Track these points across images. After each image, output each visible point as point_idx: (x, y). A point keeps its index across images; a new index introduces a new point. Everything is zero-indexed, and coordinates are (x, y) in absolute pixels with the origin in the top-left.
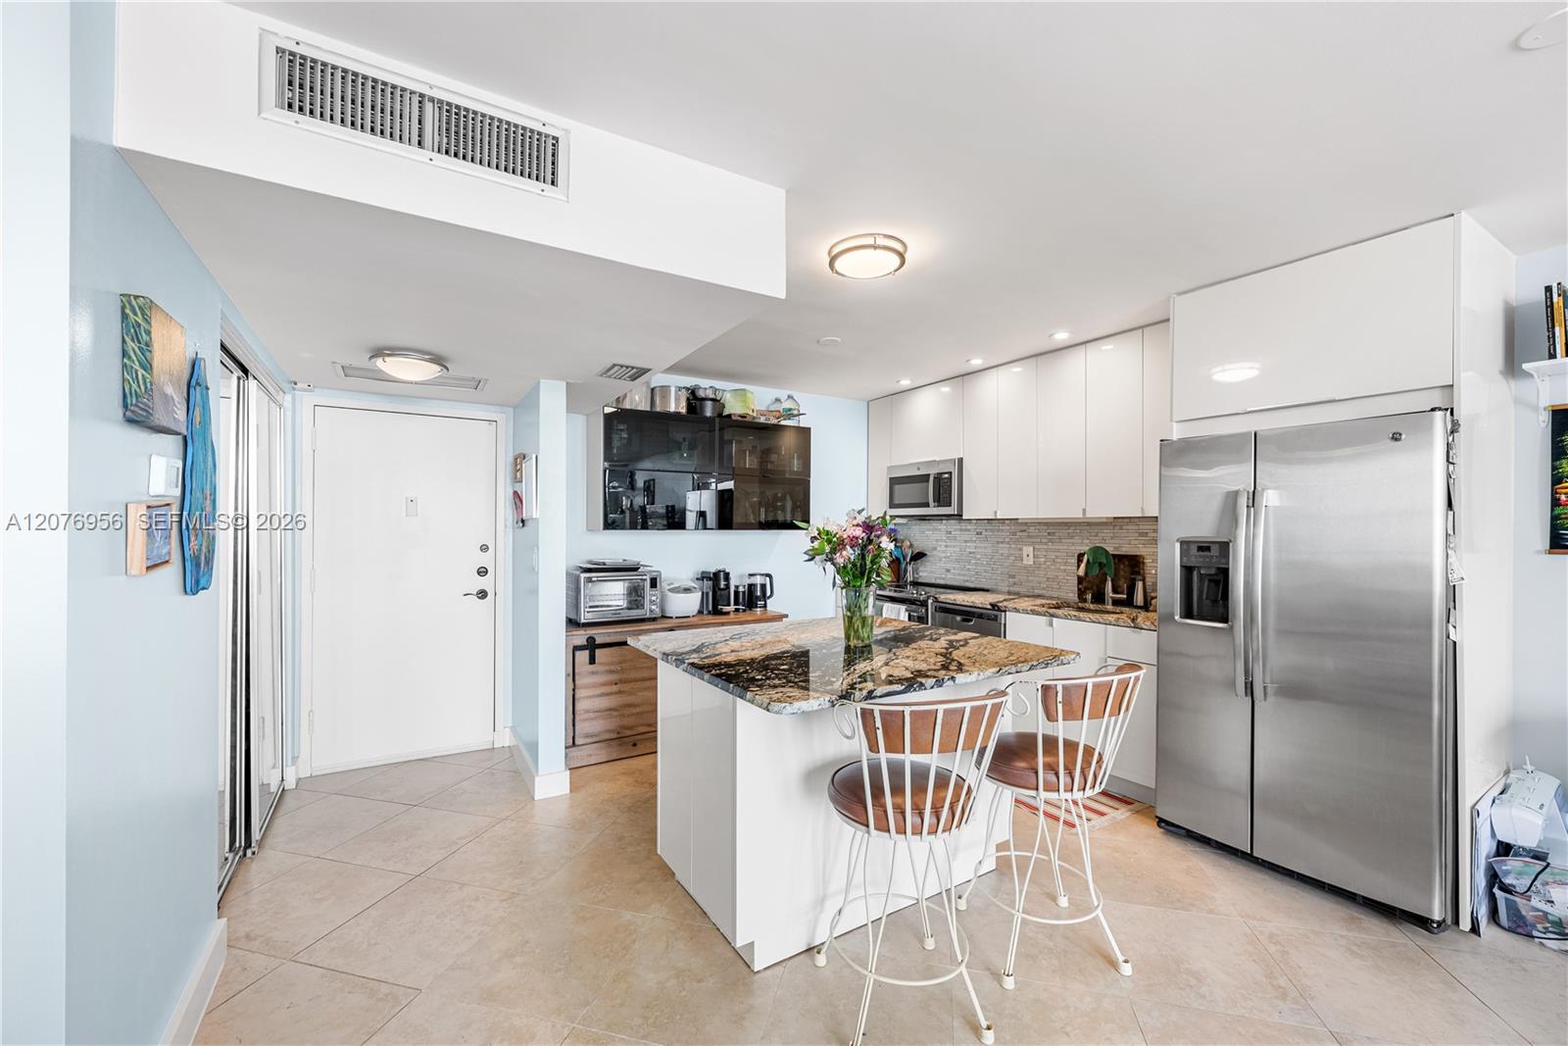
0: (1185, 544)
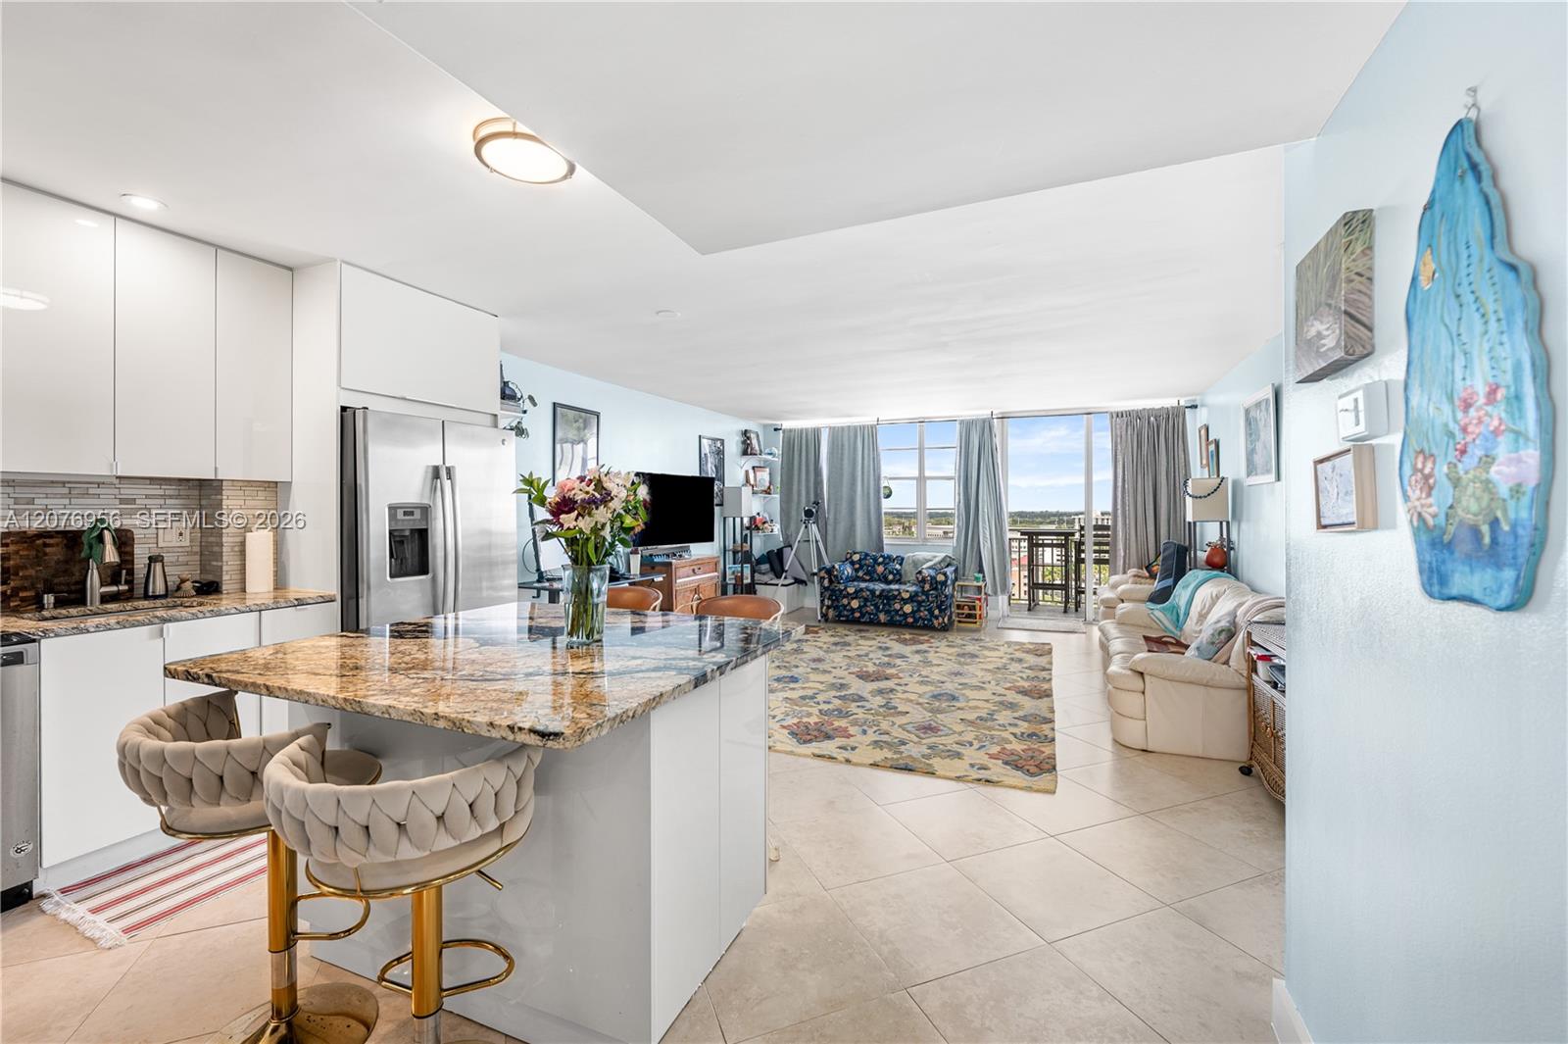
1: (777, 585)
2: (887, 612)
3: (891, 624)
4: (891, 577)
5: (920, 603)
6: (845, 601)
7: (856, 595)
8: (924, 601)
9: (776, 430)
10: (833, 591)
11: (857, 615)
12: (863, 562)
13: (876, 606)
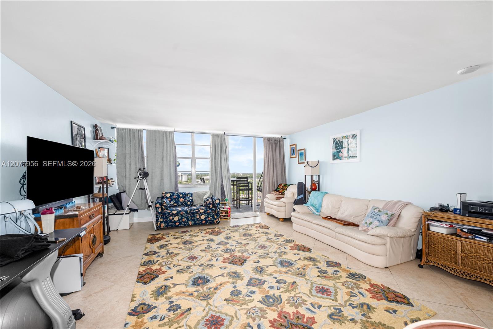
1: (123, 214)
2: (193, 220)
3: (195, 225)
4: (189, 203)
5: (208, 214)
6: (171, 218)
7: (178, 214)
8: (210, 213)
9: (112, 128)
10: (165, 214)
11: (177, 224)
12: (172, 197)
13: (188, 218)
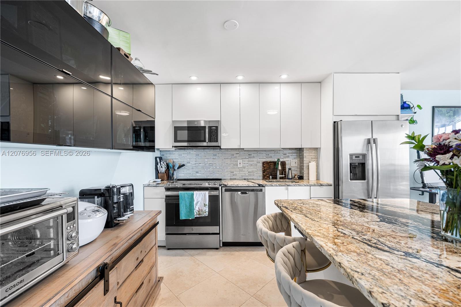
0: (351, 155)
